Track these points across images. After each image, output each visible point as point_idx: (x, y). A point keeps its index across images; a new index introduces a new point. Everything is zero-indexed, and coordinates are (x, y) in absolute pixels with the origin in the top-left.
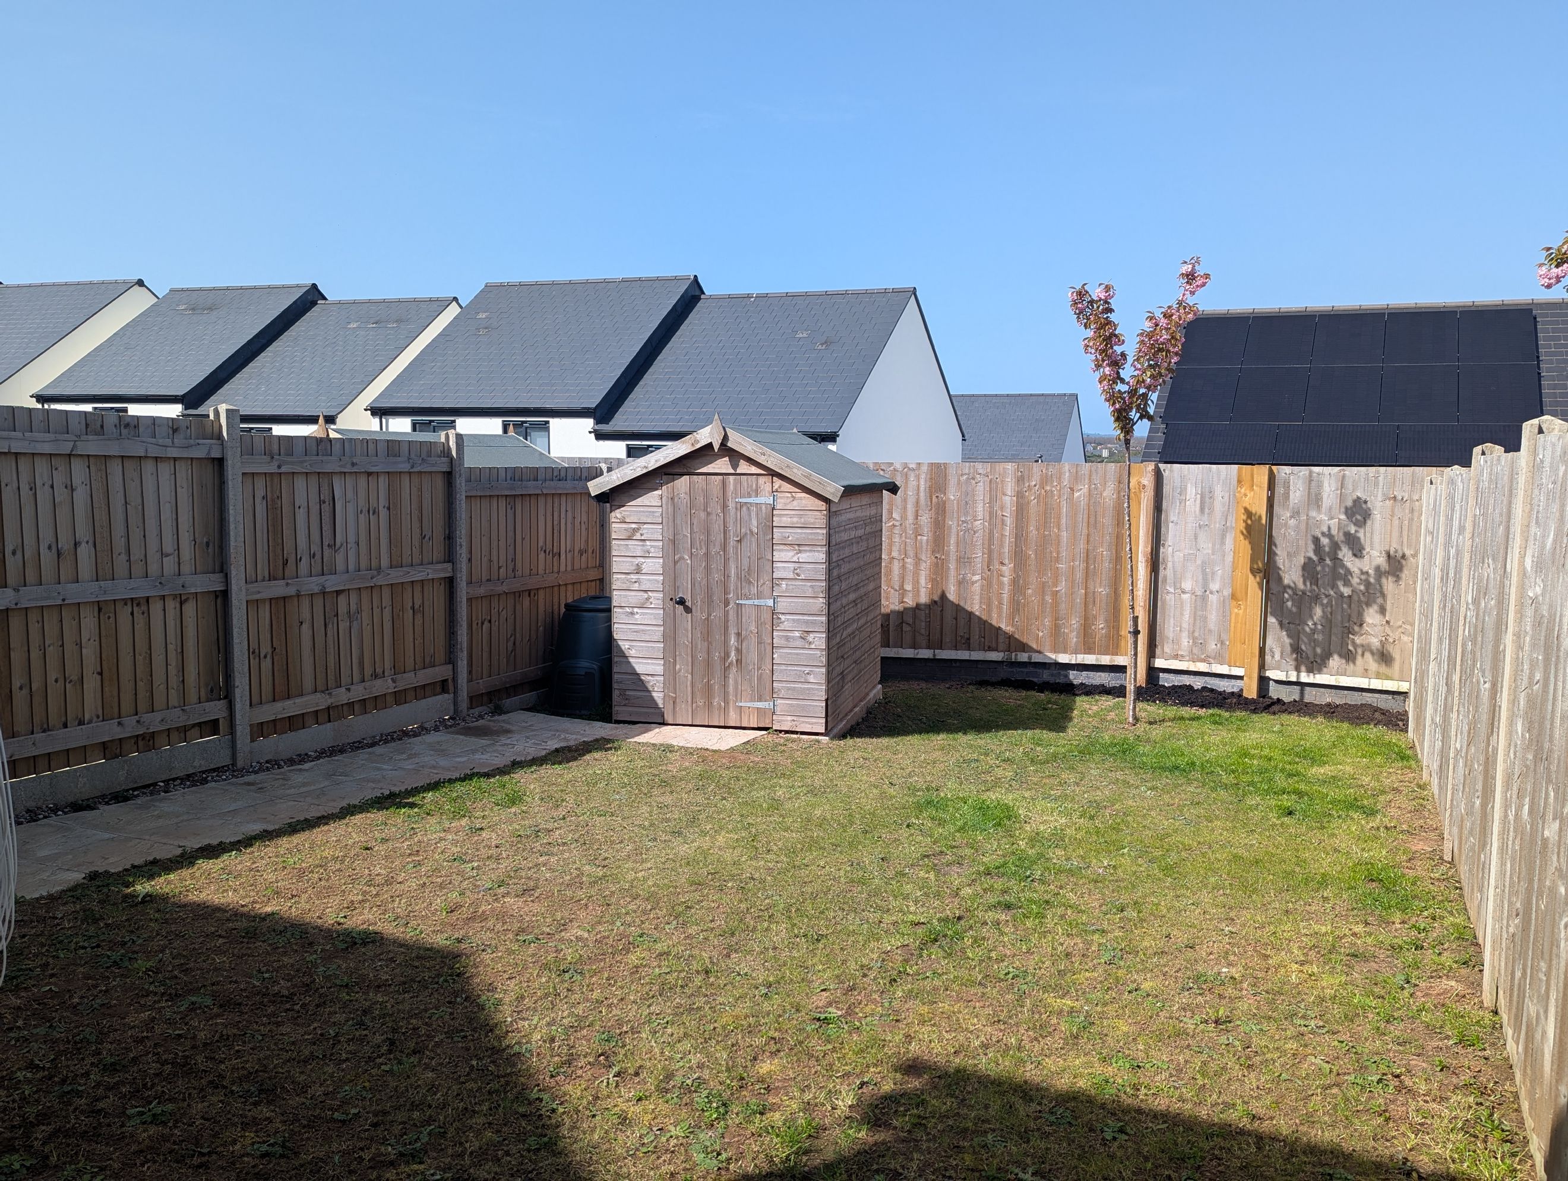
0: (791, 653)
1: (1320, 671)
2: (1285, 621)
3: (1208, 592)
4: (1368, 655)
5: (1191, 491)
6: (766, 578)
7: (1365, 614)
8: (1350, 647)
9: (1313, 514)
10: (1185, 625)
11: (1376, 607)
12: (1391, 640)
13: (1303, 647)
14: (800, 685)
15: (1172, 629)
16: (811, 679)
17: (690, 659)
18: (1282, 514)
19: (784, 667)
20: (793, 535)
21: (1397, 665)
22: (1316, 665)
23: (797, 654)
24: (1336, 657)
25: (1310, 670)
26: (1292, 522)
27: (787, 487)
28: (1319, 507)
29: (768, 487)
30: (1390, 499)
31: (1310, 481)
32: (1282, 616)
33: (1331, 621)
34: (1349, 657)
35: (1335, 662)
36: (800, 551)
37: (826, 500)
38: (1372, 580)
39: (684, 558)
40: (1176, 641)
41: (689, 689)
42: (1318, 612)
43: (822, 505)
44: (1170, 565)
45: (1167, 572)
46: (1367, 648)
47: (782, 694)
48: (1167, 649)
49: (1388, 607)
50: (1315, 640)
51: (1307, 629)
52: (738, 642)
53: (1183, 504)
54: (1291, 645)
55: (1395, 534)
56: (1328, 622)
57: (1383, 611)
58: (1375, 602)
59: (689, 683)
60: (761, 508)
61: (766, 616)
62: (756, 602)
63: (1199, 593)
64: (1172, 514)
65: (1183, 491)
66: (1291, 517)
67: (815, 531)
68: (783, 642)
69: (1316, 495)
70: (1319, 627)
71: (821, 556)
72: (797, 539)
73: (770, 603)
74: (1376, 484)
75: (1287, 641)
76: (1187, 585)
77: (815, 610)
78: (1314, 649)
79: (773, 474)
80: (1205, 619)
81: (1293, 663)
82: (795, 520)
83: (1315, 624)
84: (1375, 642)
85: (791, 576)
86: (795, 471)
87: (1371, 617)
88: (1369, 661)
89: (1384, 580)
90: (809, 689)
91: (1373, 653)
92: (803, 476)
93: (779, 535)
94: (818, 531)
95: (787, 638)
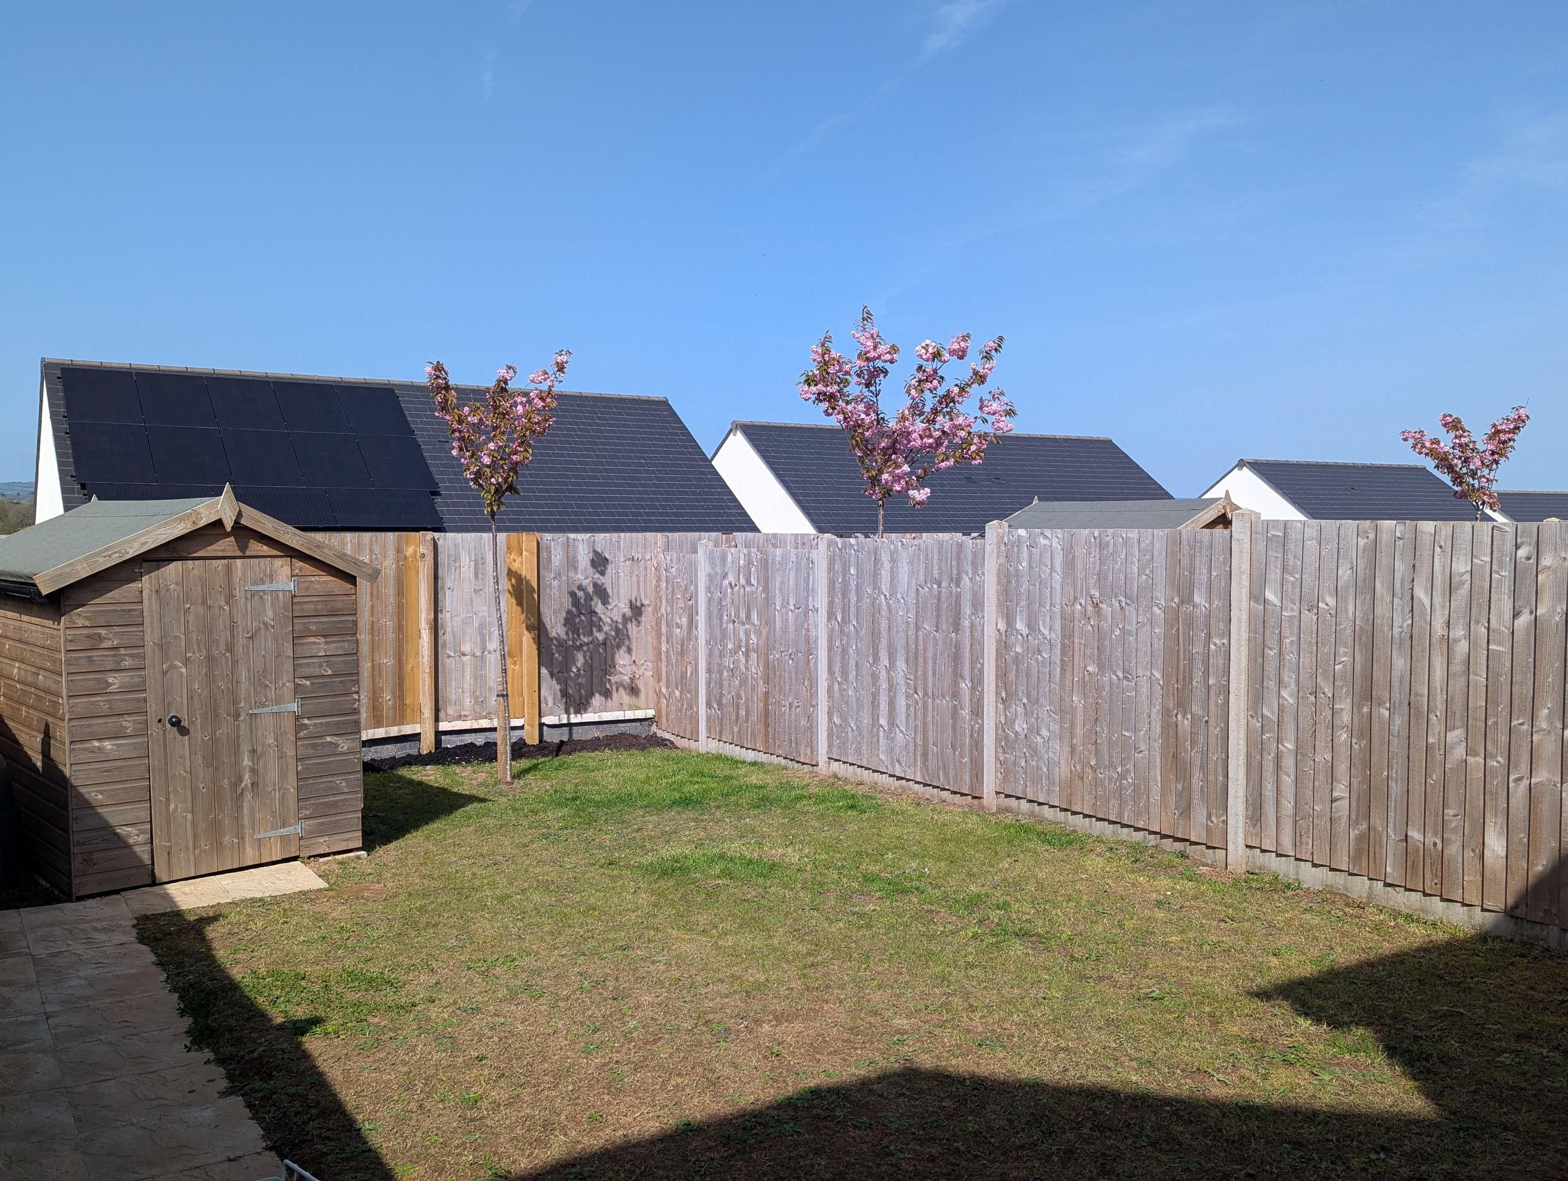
0: (318, 763)
1: (585, 711)
2: (555, 671)
3: (486, 653)
4: (621, 690)
5: (466, 560)
6: (287, 677)
7: (617, 656)
8: (608, 686)
9: (571, 574)
10: (467, 687)
11: (624, 648)
12: (637, 676)
13: (571, 692)
14: (329, 799)
15: (454, 691)
16: (345, 787)
17: (189, 794)
18: (548, 576)
19: (310, 781)
20: (316, 625)
21: (642, 695)
22: (581, 706)
23: (327, 762)
24: (597, 696)
25: (578, 712)
26: (555, 583)
27: (312, 569)
28: (576, 569)
29: (286, 570)
30: (629, 559)
31: (568, 546)
32: (552, 667)
33: (592, 665)
34: (607, 694)
35: (597, 700)
36: (327, 643)
38: (620, 626)
39: (175, 666)
40: (459, 702)
41: (190, 832)
42: (580, 659)
44: (449, 630)
45: (447, 637)
46: (619, 685)
47: (310, 812)
48: (450, 711)
49: (634, 647)
50: (580, 684)
51: (572, 675)
52: (253, 762)
53: (458, 571)
54: (560, 690)
55: (635, 588)
56: (589, 667)
57: (629, 650)
58: (624, 645)
59: (189, 824)
60: (278, 596)
61: (289, 724)
62: (275, 709)
63: (479, 654)
64: (448, 580)
65: (457, 559)
66: (554, 578)
67: (343, 618)
68: (308, 752)
69: (573, 559)
70: (582, 672)
71: (351, 646)
72: (324, 629)
73: (293, 708)
74: (619, 548)
75: (558, 687)
76: (466, 648)
78: (580, 691)
79: (293, 553)
80: (484, 678)
81: (562, 707)
82: (320, 607)
83: (579, 670)
84: (626, 679)
85: (319, 674)
87: (622, 659)
88: (623, 696)
89: (629, 626)
90: (342, 800)
91: (625, 688)
92: (337, 557)
93: (301, 625)
94: (347, 618)
95: (314, 746)
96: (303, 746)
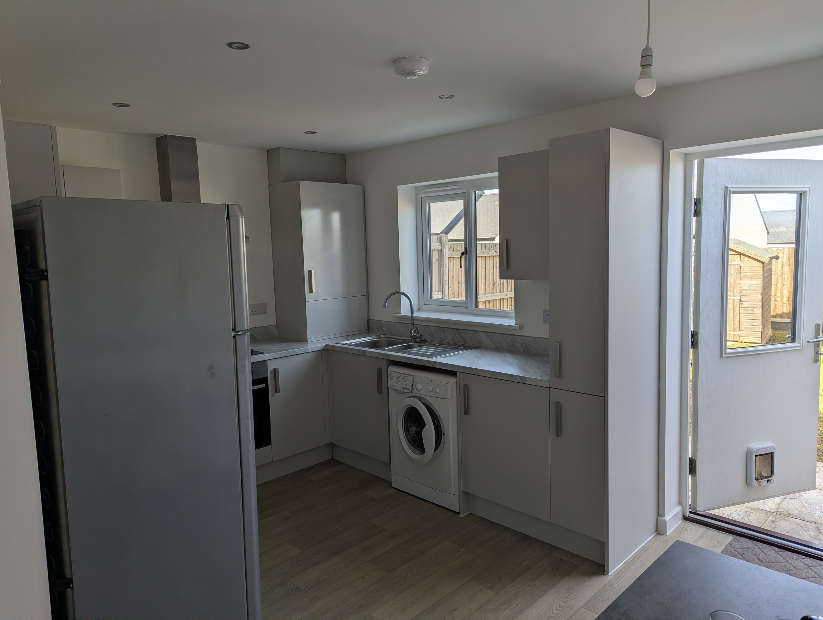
0: (747, 316)
6: (738, 289)
14: (751, 326)
16: (755, 324)
19: (744, 320)
20: (748, 275)
23: (750, 316)
27: (746, 258)
29: (739, 258)
36: (751, 280)
37: (763, 263)
43: (761, 264)
47: (743, 329)
60: (735, 266)
61: (738, 303)
62: (734, 298)
67: (757, 273)
68: (744, 312)
71: (760, 281)
72: (751, 276)
73: (739, 298)
77: (757, 300)
79: (741, 254)
82: (750, 269)
85: (748, 289)
86: (750, 253)
90: (754, 328)
92: (754, 255)
93: (743, 275)
94: (759, 273)
95: (746, 310)
96: (742, 309)
